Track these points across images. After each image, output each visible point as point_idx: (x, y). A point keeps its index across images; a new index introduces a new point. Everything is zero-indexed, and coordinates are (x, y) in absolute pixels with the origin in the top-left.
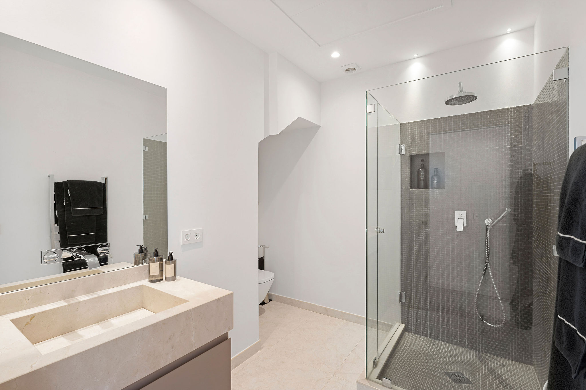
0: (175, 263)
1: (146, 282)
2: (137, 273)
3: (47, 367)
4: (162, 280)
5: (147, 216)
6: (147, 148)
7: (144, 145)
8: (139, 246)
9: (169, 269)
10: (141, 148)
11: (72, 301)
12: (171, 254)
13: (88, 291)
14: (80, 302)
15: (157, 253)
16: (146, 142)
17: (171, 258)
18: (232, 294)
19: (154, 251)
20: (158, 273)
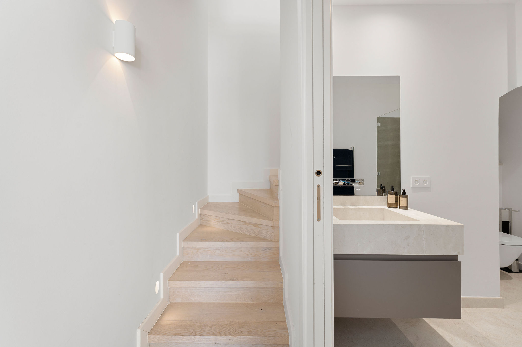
0: (407, 197)
1: (386, 207)
2: (379, 200)
3: (344, 224)
4: (397, 208)
5: (380, 173)
6: (380, 124)
7: (378, 122)
8: (380, 185)
9: (402, 201)
10: (375, 124)
11: (346, 207)
12: (404, 191)
13: (353, 204)
14: (349, 208)
15: (394, 189)
16: (379, 120)
17: (404, 193)
18: (463, 226)
19: (391, 188)
20: (394, 202)
